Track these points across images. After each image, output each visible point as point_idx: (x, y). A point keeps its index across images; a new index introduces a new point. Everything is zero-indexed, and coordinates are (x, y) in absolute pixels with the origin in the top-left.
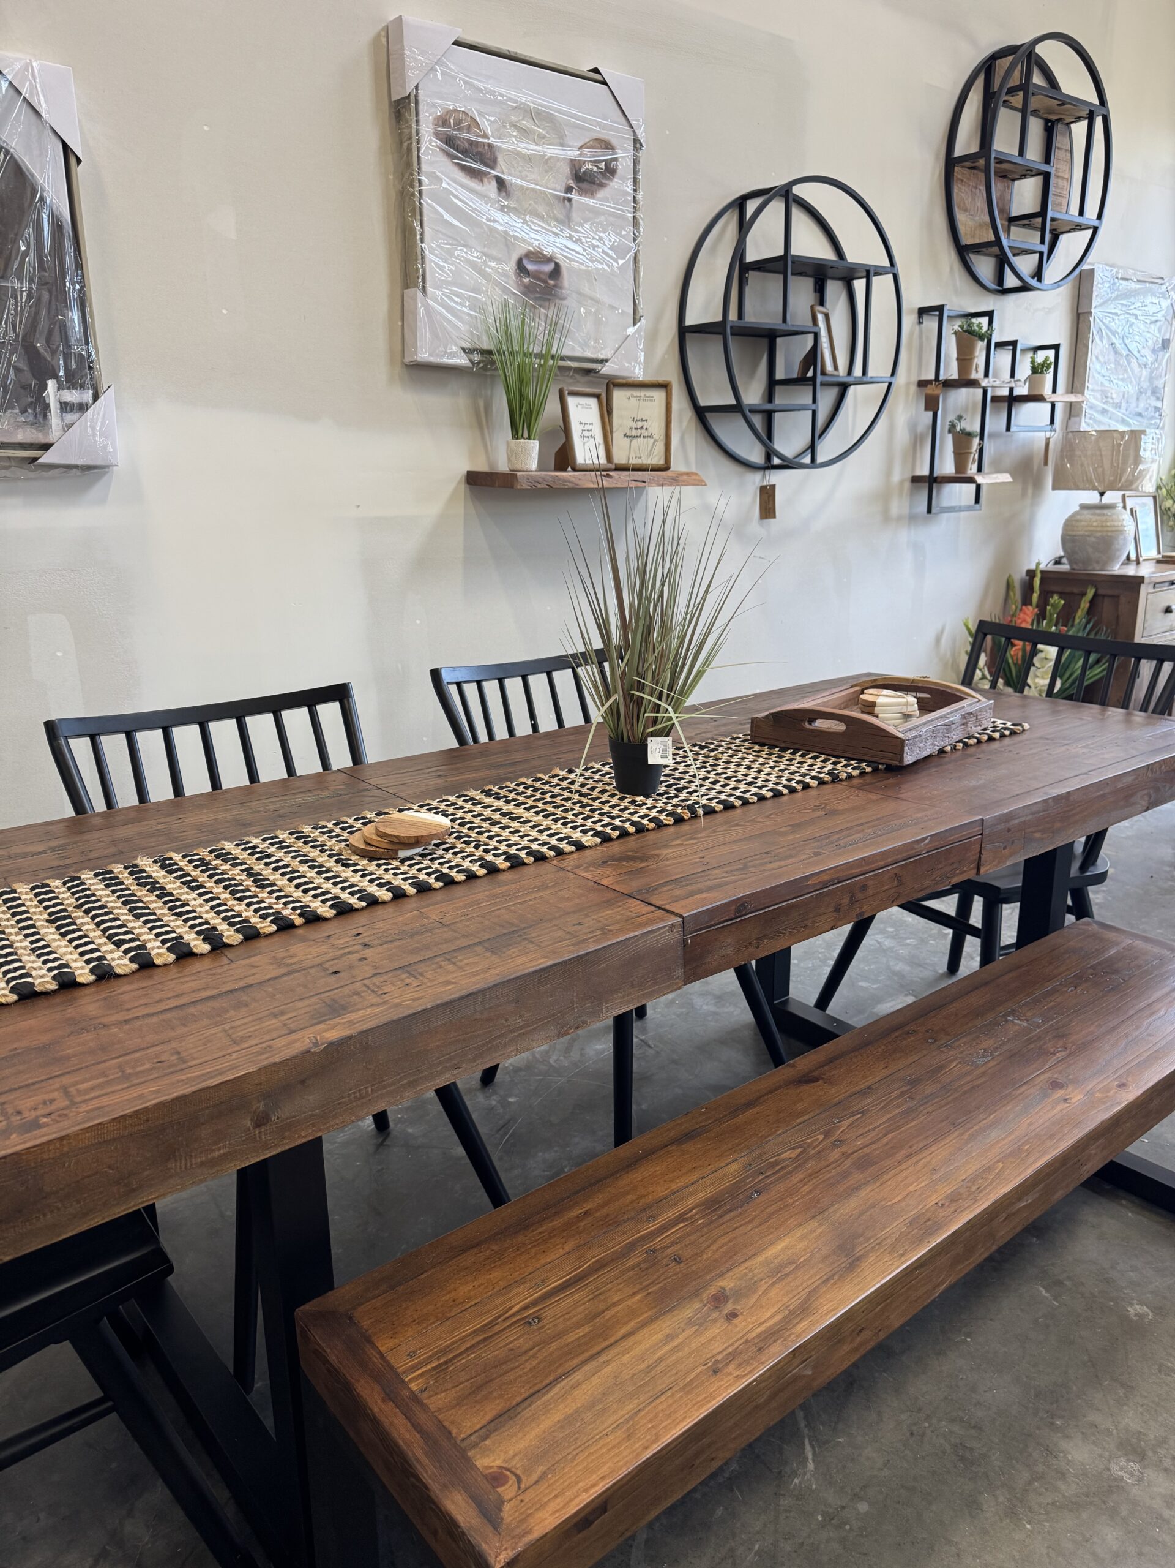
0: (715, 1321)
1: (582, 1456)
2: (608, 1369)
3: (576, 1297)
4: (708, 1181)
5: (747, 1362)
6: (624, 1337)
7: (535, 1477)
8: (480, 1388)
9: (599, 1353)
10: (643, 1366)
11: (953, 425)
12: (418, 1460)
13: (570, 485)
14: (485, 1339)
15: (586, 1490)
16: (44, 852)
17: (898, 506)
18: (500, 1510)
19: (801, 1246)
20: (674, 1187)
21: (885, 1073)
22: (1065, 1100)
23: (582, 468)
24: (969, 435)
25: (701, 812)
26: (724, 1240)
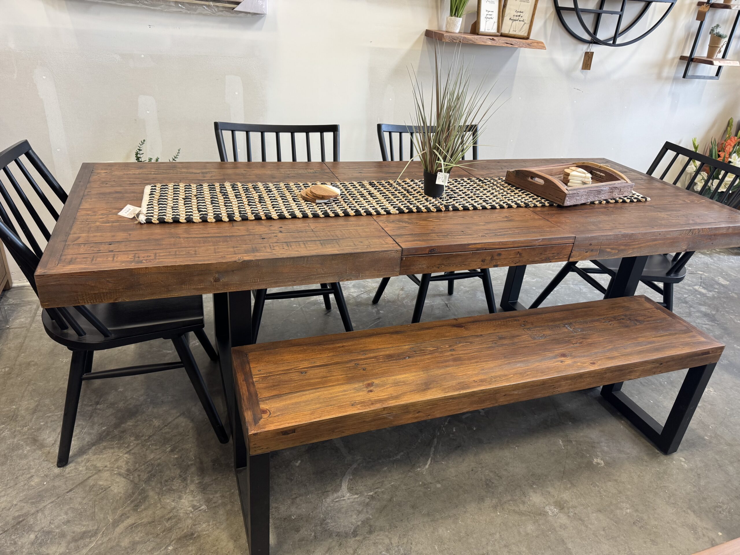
0: (364, 391)
1: (293, 414)
2: (318, 394)
3: (322, 370)
4: (393, 348)
5: (365, 406)
6: (330, 386)
7: (275, 415)
8: (274, 386)
9: (318, 388)
10: (330, 396)
11: (712, 30)
12: (244, 400)
13: (471, 42)
14: (285, 373)
15: (288, 423)
16: (199, 173)
17: (669, 71)
18: (260, 420)
19: (411, 378)
20: (380, 347)
21: (493, 332)
22: (562, 362)
23: (482, 34)
24: (720, 36)
25: (451, 208)
26: (385, 368)
